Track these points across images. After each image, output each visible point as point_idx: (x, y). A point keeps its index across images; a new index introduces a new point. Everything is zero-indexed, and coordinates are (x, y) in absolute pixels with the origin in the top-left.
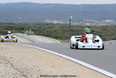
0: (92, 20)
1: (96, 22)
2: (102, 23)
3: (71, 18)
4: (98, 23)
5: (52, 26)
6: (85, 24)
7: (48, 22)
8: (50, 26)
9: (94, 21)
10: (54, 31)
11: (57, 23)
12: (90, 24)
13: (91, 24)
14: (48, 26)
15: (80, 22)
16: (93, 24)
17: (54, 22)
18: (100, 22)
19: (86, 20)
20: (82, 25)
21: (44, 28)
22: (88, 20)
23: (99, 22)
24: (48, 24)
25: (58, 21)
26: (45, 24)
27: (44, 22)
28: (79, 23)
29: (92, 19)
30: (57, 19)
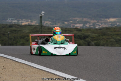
0: (85, 19)
1: (92, 21)
2: (102, 24)
3: (43, 13)
4: (95, 23)
5: (18, 29)
6: (73, 26)
7: (12, 22)
8: (14, 28)
9: (89, 20)
10: (21, 38)
11: (27, 23)
12: (81, 25)
13: (84, 25)
14: (11, 29)
15: (66, 23)
16: (88, 25)
17: (22, 23)
18: (98, 22)
19: (75, 19)
20: (69, 27)
21: (5, 32)
22: (78, 19)
23: (96, 21)
24: (11, 26)
25: (28, 21)
26: (6, 25)
27: (4, 22)
28: (64, 23)
29: (85, 17)
30: (27, 18)
